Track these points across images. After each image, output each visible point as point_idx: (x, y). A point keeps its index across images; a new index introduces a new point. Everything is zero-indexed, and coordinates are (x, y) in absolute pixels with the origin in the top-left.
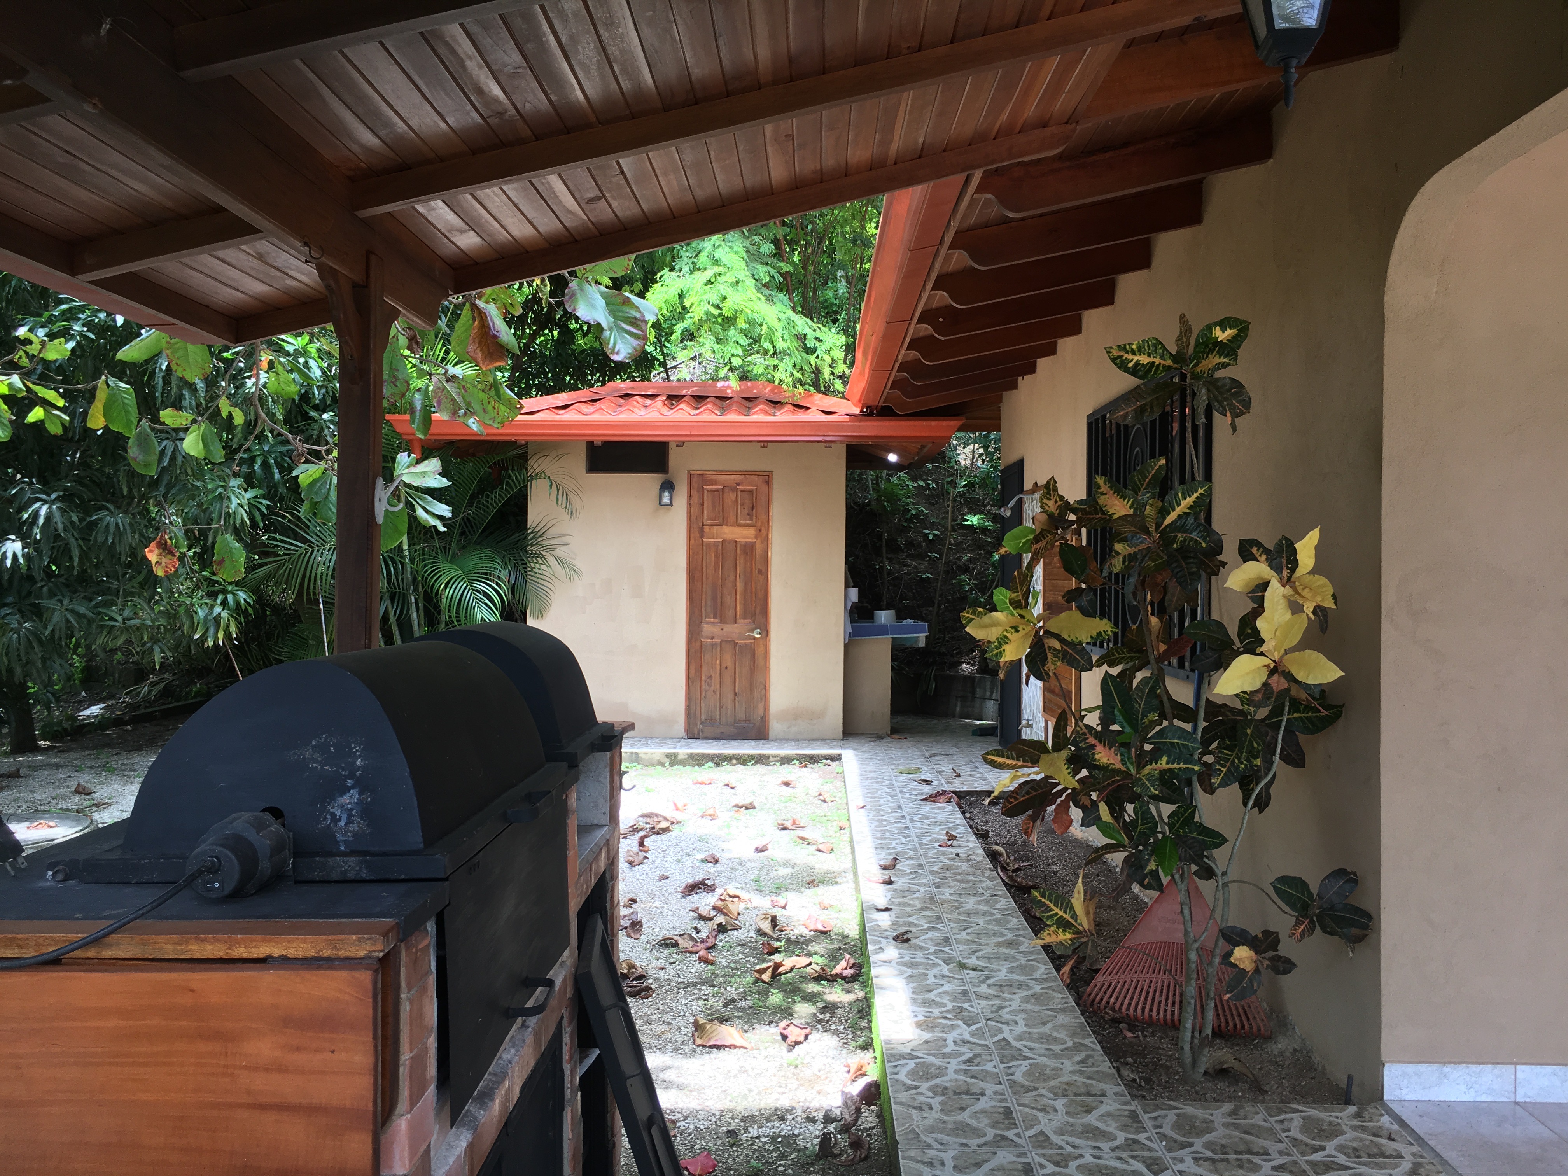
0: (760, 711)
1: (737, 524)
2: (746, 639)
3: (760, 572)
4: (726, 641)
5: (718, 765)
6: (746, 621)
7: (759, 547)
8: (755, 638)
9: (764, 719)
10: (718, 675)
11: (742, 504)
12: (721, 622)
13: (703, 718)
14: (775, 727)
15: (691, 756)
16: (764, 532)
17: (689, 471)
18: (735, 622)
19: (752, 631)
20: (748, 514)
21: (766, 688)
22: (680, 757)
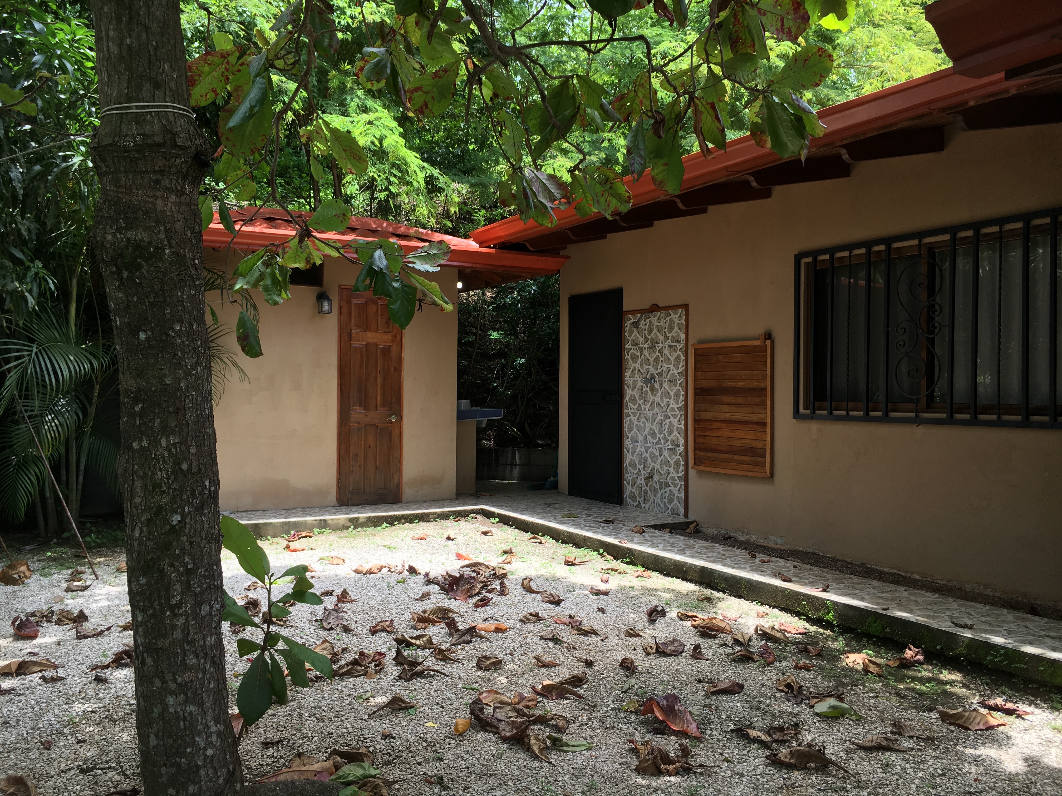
0: (396, 481)
1: (377, 331)
2: (385, 423)
3: (396, 369)
4: (370, 425)
5: (392, 524)
6: (386, 408)
7: (395, 349)
8: (392, 422)
9: (399, 485)
10: (363, 452)
11: (382, 315)
12: (365, 410)
13: (351, 488)
14: (407, 492)
15: (369, 519)
16: (398, 337)
17: (339, 286)
18: (376, 410)
19: (390, 416)
20: (386, 323)
21: (400, 461)
22: (361, 521)
